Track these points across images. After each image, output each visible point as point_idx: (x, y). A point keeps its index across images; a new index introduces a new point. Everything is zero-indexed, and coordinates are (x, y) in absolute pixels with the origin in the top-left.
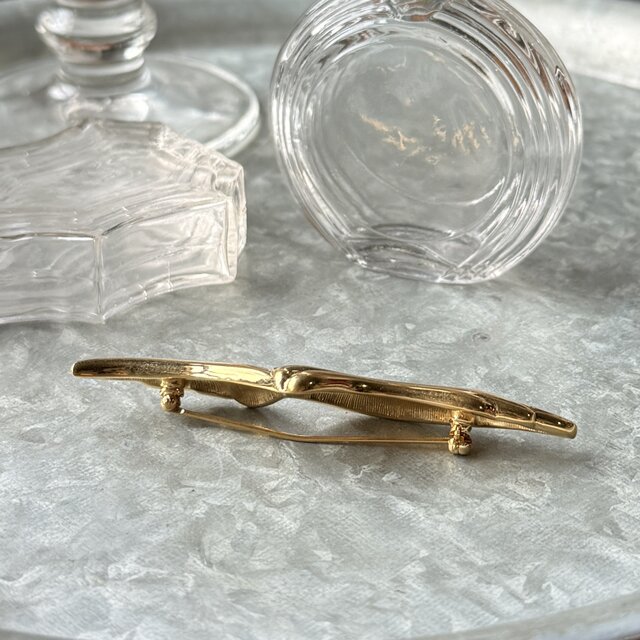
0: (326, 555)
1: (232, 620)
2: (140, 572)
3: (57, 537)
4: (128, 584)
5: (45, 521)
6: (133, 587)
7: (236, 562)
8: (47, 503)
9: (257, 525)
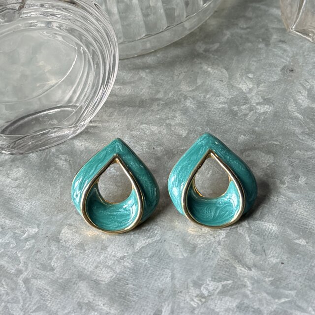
0: (302, 242)
1: (283, 300)
2: (218, 287)
3: (163, 280)
4: (218, 297)
5: (150, 272)
6: (221, 297)
7: (261, 263)
8: (143, 260)
9: (257, 234)
